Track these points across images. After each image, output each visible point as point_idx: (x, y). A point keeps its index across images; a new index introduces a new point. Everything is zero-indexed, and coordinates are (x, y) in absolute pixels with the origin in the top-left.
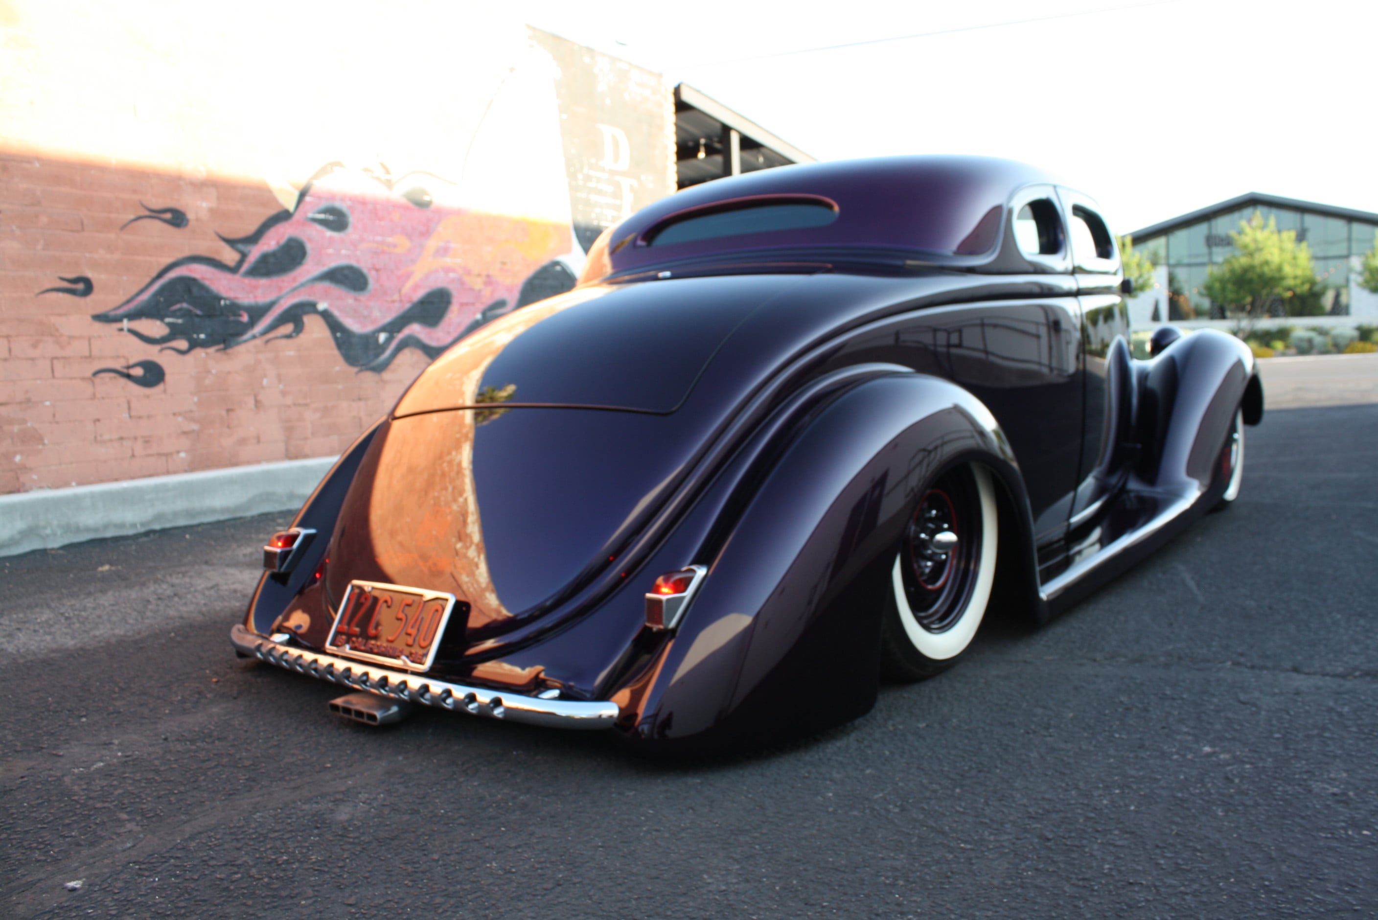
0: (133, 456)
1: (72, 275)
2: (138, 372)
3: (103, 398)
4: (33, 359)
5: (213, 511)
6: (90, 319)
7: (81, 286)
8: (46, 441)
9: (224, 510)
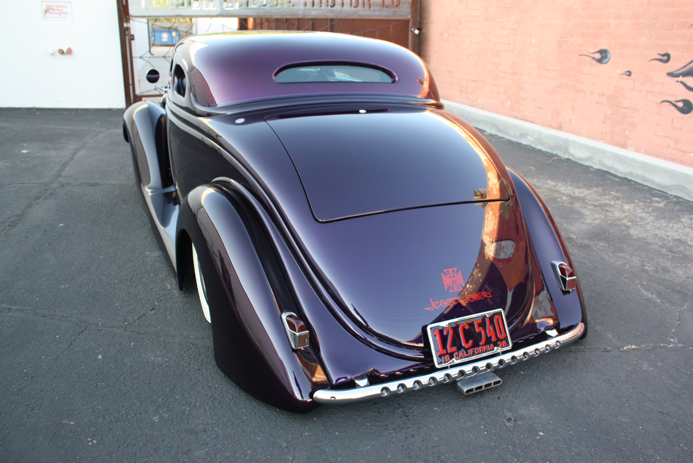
0: (668, 147)
1: (663, 53)
2: (680, 105)
3: (662, 114)
4: (641, 91)
5: (654, 183)
6: (665, 74)
7: (665, 58)
8: (638, 128)
9: (659, 185)
